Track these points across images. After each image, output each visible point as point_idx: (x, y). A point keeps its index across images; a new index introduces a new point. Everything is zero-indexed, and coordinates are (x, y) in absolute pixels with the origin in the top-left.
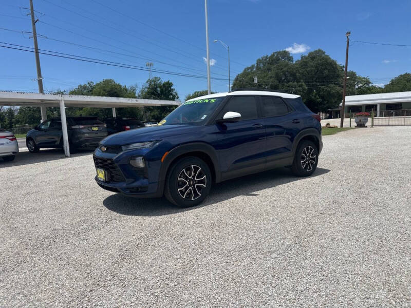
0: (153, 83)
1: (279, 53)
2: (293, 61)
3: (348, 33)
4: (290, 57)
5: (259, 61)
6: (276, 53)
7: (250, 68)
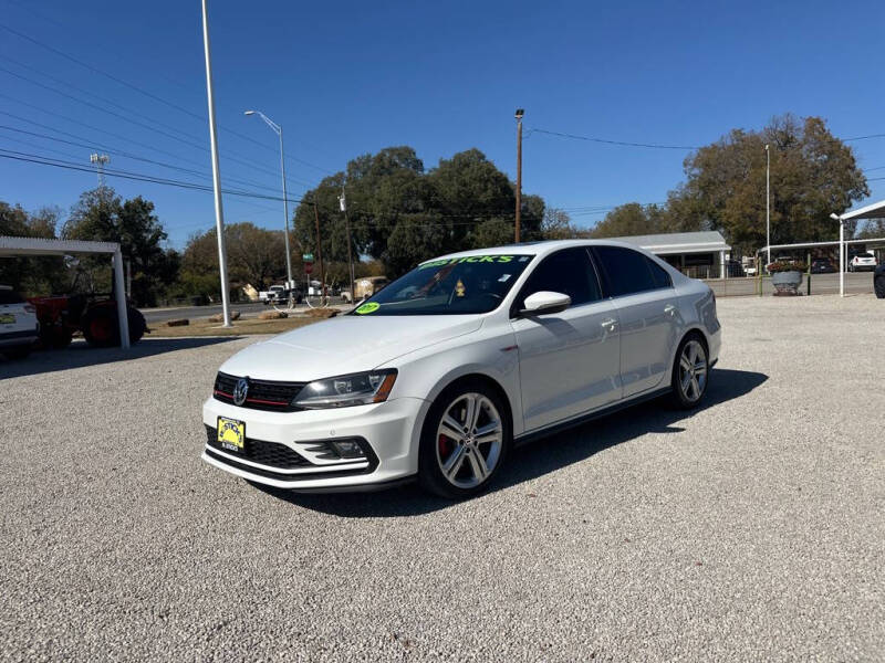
0: (96, 202)
1: (392, 151)
2: (422, 170)
3: (520, 112)
4: (418, 161)
5: (353, 166)
6: (388, 150)
7: (333, 179)
